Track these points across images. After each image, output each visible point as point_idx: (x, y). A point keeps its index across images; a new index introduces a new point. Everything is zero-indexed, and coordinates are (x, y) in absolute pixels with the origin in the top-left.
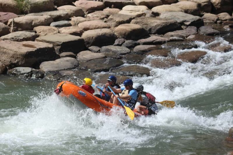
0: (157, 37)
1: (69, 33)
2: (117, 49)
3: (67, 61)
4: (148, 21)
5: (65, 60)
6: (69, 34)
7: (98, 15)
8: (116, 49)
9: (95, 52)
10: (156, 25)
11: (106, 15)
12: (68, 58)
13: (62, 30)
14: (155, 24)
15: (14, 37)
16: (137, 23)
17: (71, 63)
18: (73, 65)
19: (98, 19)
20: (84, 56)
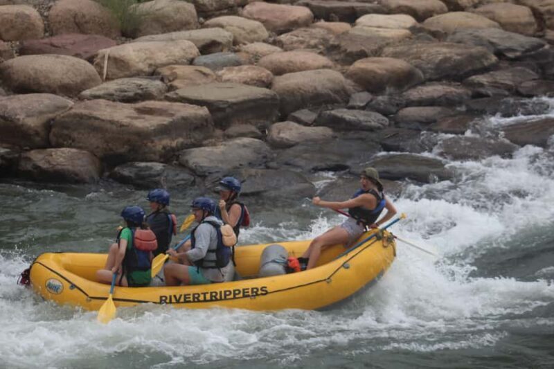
0: (445, 87)
1: (242, 81)
2: (358, 116)
3: (244, 146)
4: (422, 49)
5: (238, 144)
6: (240, 82)
7: (302, 37)
8: (355, 116)
9: (306, 124)
10: (441, 61)
11: (320, 39)
12: (246, 140)
13: (223, 74)
14: (440, 57)
15: (114, 92)
16: (396, 55)
17: (254, 151)
18: (260, 156)
19: (302, 46)
20: (282, 135)
